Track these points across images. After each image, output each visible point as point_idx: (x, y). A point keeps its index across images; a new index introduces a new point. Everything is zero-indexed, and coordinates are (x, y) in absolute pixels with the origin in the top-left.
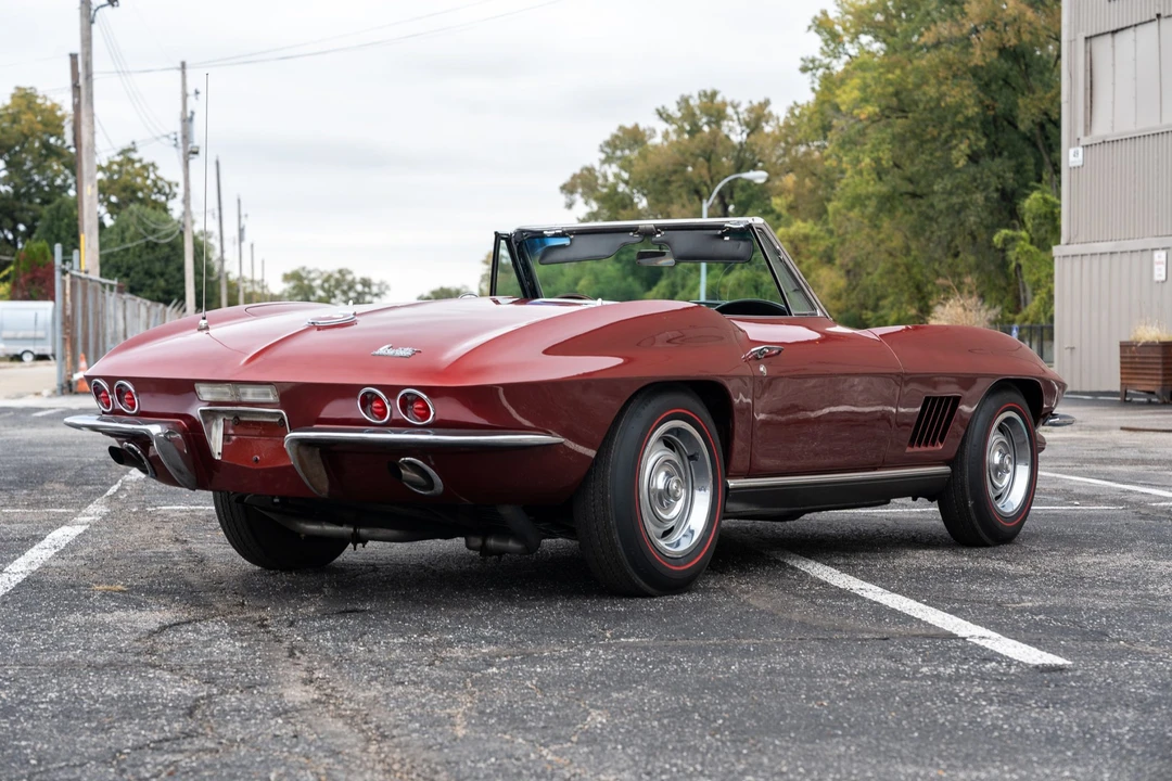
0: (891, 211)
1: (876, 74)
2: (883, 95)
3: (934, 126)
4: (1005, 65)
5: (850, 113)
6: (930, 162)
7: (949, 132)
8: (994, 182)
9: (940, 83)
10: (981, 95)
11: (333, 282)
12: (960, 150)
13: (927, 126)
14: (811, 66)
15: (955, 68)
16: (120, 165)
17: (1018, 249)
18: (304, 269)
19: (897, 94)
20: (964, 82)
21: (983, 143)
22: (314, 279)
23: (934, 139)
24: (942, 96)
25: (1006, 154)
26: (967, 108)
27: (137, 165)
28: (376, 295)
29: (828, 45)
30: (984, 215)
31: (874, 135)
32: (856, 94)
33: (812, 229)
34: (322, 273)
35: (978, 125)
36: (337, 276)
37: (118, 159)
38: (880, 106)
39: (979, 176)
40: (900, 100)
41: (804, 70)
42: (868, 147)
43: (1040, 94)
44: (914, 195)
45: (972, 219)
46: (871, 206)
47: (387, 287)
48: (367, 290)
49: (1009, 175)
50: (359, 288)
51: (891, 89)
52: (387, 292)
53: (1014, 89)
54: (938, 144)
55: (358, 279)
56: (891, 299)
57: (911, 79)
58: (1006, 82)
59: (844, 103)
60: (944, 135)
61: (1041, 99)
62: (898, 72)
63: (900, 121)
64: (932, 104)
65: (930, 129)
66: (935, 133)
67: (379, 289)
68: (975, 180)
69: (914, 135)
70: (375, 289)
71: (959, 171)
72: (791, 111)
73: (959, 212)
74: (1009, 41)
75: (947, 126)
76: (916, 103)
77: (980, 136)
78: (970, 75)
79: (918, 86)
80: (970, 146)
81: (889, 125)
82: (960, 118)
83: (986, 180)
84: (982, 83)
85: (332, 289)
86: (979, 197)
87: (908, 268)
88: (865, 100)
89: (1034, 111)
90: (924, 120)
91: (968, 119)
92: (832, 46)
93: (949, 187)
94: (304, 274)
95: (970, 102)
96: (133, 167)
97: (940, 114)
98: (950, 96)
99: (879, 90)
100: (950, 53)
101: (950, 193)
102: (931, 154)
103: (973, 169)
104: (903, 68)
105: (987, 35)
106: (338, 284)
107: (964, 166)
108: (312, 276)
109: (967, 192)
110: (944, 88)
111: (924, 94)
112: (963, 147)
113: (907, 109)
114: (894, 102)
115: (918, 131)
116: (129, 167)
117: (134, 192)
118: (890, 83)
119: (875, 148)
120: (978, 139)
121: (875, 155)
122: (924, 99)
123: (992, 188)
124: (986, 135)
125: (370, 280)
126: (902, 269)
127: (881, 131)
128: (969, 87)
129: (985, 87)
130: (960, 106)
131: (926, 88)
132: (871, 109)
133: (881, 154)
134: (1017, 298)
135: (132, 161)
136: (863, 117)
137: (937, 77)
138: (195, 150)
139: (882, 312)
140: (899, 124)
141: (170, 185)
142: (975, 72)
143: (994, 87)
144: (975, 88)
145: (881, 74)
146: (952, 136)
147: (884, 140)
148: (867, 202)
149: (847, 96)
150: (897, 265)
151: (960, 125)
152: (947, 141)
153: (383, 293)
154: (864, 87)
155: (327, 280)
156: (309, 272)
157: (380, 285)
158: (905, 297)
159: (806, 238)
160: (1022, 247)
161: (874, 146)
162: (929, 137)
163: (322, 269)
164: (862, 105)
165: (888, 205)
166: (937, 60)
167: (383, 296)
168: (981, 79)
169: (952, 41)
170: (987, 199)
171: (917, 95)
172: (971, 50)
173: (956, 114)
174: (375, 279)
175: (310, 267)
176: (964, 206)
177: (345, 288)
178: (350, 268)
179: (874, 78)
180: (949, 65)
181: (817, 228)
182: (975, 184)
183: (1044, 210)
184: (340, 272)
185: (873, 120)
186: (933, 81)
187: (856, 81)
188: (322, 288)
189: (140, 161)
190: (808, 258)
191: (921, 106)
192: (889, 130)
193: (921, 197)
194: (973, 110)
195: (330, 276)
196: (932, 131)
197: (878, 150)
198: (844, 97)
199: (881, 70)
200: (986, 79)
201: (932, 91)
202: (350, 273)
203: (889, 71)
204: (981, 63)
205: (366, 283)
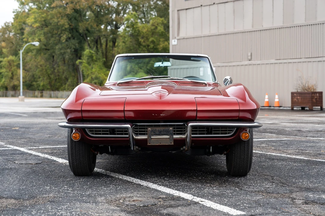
0: (40, 54)
1: (38, 15)
2: (41, 21)
3: (56, 30)
4: (75, 14)
5: (31, 26)
6: (55, 40)
7: (60, 32)
8: (73, 46)
9: (58, 18)
10: (69, 22)
12: (63, 37)
13: (54, 30)
14: (15, 11)
15: (62, 14)
17: (83, 65)
19: (45, 21)
20: (65, 18)
21: (70, 35)
23: (56, 34)
24: (59, 22)
25: (76, 39)
26: (65, 25)
29: (20, 6)
30: (70, 55)
31: (38, 32)
32: (33, 20)
33: (15, 58)
35: (68, 30)
38: (40, 24)
39: (68, 45)
40: (45, 22)
41: (14, 12)
42: (37, 35)
43: (85, 22)
44: (46, 49)
45: (67, 57)
46: (35, 52)
49: (77, 45)
51: (43, 19)
53: (77, 21)
54: (57, 35)
56: (41, 79)
57: (49, 17)
58: (75, 19)
59: (29, 23)
60: (59, 33)
61: (85, 24)
62: (45, 14)
63: (46, 28)
64: (56, 24)
65: (55, 31)
66: (56, 32)
68: (67, 45)
69: (50, 33)
71: (63, 43)
72: (5, 24)
73: (63, 55)
74: (77, 7)
75: (60, 30)
76: (51, 24)
77: (69, 34)
78: (66, 16)
79: (51, 19)
80: (66, 36)
81: (42, 29)
82: (63, 28)
83: (70, 46)
84: (69, 18)
86: (69, 50)
87: (46, 70)
88: (36, 22)
89: (84, 27)
90: (53, 28)
91: (66, 29)
92: (22, 6)
93: (60, 47)
95: (66, 24)
97: (58, 27)
98: (61, 22)
99: (40, 19)
100: (61, 10)
101: (61, 49)
102: (55, 38)
103: (67, 43)
104: (46, 13)
105: (71, 5)
107: (65, 42)
109: (66, 49)
110: (59, 20)
111: (53, 21)
112: (65, 36)
113: (47, 25)
114: (43, 23)
115: (51, 31)
118: (43, 17)
119: (39, 36)
120: (68, 34)
121: (39, 38)
122: (53, 22)
123: (72, 48)
124: (70, 33)
126: (44, 70)
127: (40, 31)
128: (66, 20)
129: (70, 20)
130: (63, 25)
131: (53, 19)
132: (37, 25)
133: (41, 38)
134: (78, 79)
136: (35, 26)
137: (57, 16)
139: (38, 83)
140: (46, 29)
142: (67, 16)
143: (72, 20)
144: (67, 20)
145: (40, 15)
146: (61, 33)
147: (41, 34)
148: (33, 51)
149: (30, 20)
150: (43, 69)
151: (63, 30)
152: (59, 35)
154: (35, 18)
158: (45, 78)
159: (13, 61)
160: (84, 65)
161: (39, 35)
162: (54, 33)
164: (35, 23)
165: (39, 52)
166: (57, 12)
168: (69, 17)
169: (60, 7)
170: (71, 51)
171: (51, 21)
172: (66, 9)
173: (62, 27)
176: (65, 53)
179: (38, 16)
180: (60, 13)
181: (16, 58)
182: (68, 47)
183: (90, 54)
185: (37, 28)
186: (56, 17)
187: (33, 16)
190: (14, 67)
191: (52, 24)
192: (43, 31)
193: (49, 50)
194: (67, 26)
196: (55, 32)
197: (40, 36)
198: (29, 21)
199: (40, 14)
200: (70, 17)
201: (56, 20)
203: (42, 14)
204: (69, 13)
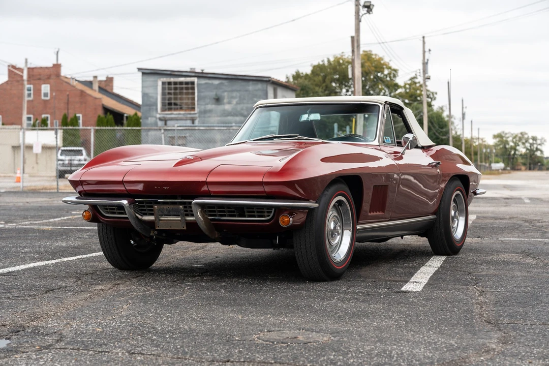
11: (517, 139)
16: (410, 85)
18: (503, 132)
22: (508, 137)
27: (418, 85)
28: (540, 144)
34: (512, 134)
36: (520, 135)
37: (409, 82)
47: (545, 141)
48: (535, 142)
50: (531, 141)
52: (545, 143)
55: (530, 137)
67: (541, 141)
70: (539, 142)
85: (517, 142)
94: (503, 135)
96: (416, 86)
106: (520, 139)
108: (507, 136)
116: (414, 86)
117: (416, 98)
125: (536, 137)
135: (415, 83)
138: (428, 77)
141: (433, 93)
153: (543, 143)
155: (515, 137)
156: (506, 134)
157: (542, 139)
163: (512, 132)
167: (543, 145)
174: (539, 137)
175: (506, 131)
177: (524, 141)
178: (527, 132)
184: (521, 133)
188: (513, 142)
189: (419, 83)
195: (516, 136)
202: (526, 134)
205: (534, 139)
